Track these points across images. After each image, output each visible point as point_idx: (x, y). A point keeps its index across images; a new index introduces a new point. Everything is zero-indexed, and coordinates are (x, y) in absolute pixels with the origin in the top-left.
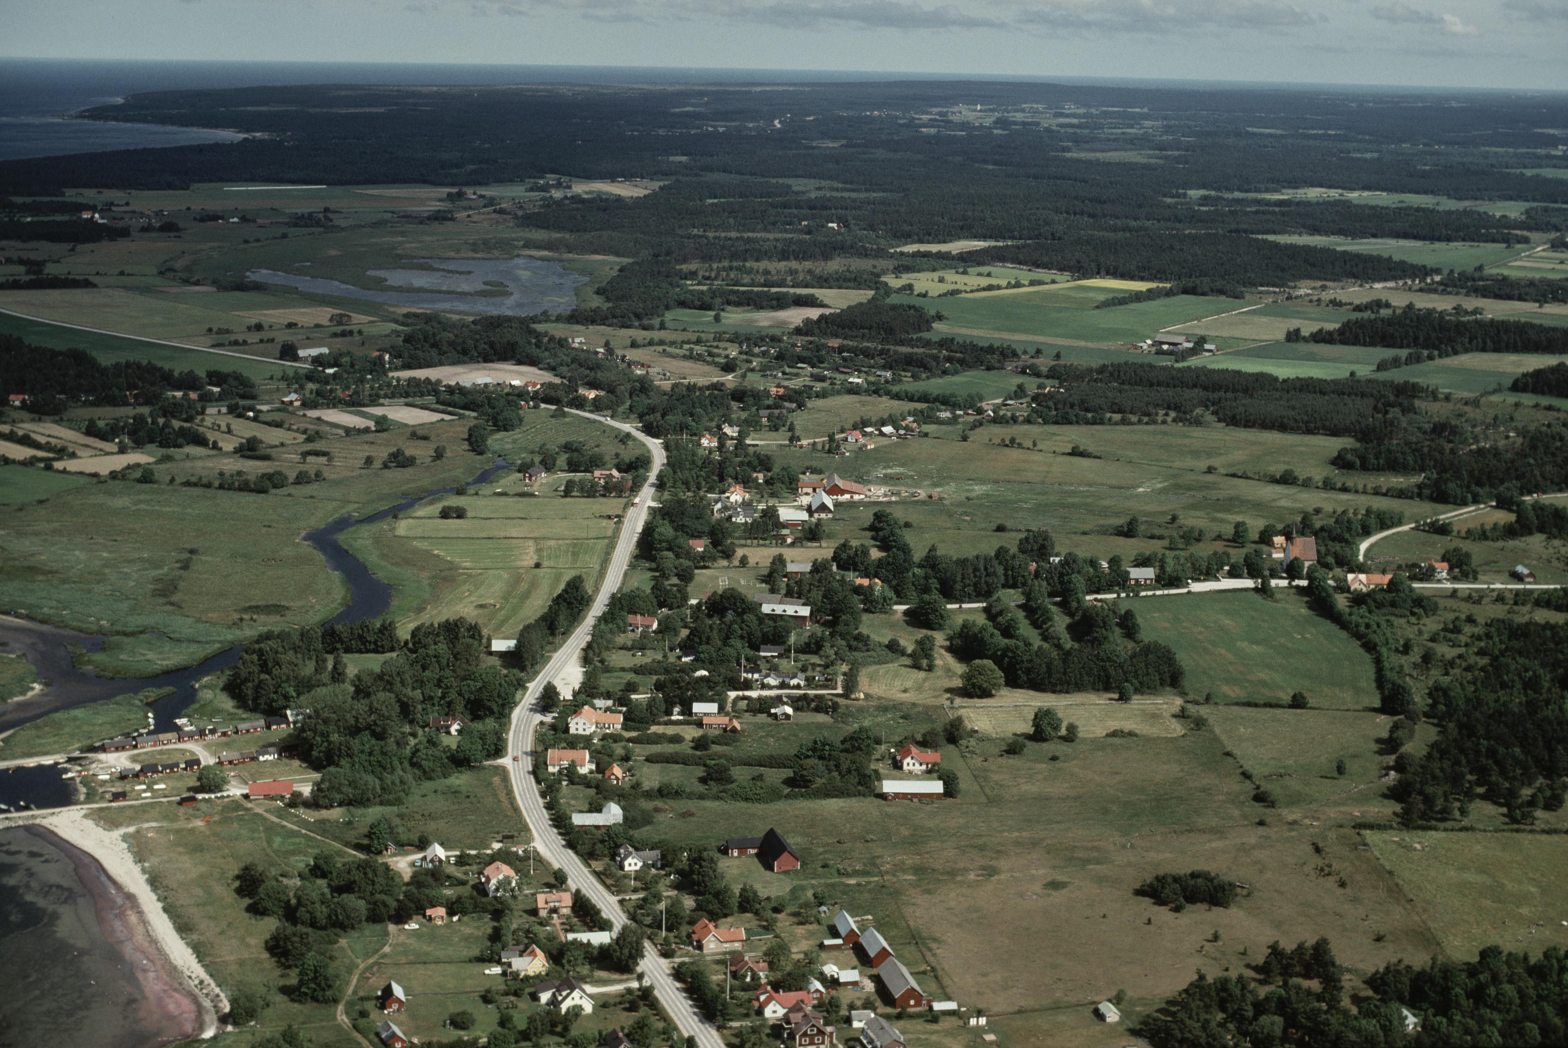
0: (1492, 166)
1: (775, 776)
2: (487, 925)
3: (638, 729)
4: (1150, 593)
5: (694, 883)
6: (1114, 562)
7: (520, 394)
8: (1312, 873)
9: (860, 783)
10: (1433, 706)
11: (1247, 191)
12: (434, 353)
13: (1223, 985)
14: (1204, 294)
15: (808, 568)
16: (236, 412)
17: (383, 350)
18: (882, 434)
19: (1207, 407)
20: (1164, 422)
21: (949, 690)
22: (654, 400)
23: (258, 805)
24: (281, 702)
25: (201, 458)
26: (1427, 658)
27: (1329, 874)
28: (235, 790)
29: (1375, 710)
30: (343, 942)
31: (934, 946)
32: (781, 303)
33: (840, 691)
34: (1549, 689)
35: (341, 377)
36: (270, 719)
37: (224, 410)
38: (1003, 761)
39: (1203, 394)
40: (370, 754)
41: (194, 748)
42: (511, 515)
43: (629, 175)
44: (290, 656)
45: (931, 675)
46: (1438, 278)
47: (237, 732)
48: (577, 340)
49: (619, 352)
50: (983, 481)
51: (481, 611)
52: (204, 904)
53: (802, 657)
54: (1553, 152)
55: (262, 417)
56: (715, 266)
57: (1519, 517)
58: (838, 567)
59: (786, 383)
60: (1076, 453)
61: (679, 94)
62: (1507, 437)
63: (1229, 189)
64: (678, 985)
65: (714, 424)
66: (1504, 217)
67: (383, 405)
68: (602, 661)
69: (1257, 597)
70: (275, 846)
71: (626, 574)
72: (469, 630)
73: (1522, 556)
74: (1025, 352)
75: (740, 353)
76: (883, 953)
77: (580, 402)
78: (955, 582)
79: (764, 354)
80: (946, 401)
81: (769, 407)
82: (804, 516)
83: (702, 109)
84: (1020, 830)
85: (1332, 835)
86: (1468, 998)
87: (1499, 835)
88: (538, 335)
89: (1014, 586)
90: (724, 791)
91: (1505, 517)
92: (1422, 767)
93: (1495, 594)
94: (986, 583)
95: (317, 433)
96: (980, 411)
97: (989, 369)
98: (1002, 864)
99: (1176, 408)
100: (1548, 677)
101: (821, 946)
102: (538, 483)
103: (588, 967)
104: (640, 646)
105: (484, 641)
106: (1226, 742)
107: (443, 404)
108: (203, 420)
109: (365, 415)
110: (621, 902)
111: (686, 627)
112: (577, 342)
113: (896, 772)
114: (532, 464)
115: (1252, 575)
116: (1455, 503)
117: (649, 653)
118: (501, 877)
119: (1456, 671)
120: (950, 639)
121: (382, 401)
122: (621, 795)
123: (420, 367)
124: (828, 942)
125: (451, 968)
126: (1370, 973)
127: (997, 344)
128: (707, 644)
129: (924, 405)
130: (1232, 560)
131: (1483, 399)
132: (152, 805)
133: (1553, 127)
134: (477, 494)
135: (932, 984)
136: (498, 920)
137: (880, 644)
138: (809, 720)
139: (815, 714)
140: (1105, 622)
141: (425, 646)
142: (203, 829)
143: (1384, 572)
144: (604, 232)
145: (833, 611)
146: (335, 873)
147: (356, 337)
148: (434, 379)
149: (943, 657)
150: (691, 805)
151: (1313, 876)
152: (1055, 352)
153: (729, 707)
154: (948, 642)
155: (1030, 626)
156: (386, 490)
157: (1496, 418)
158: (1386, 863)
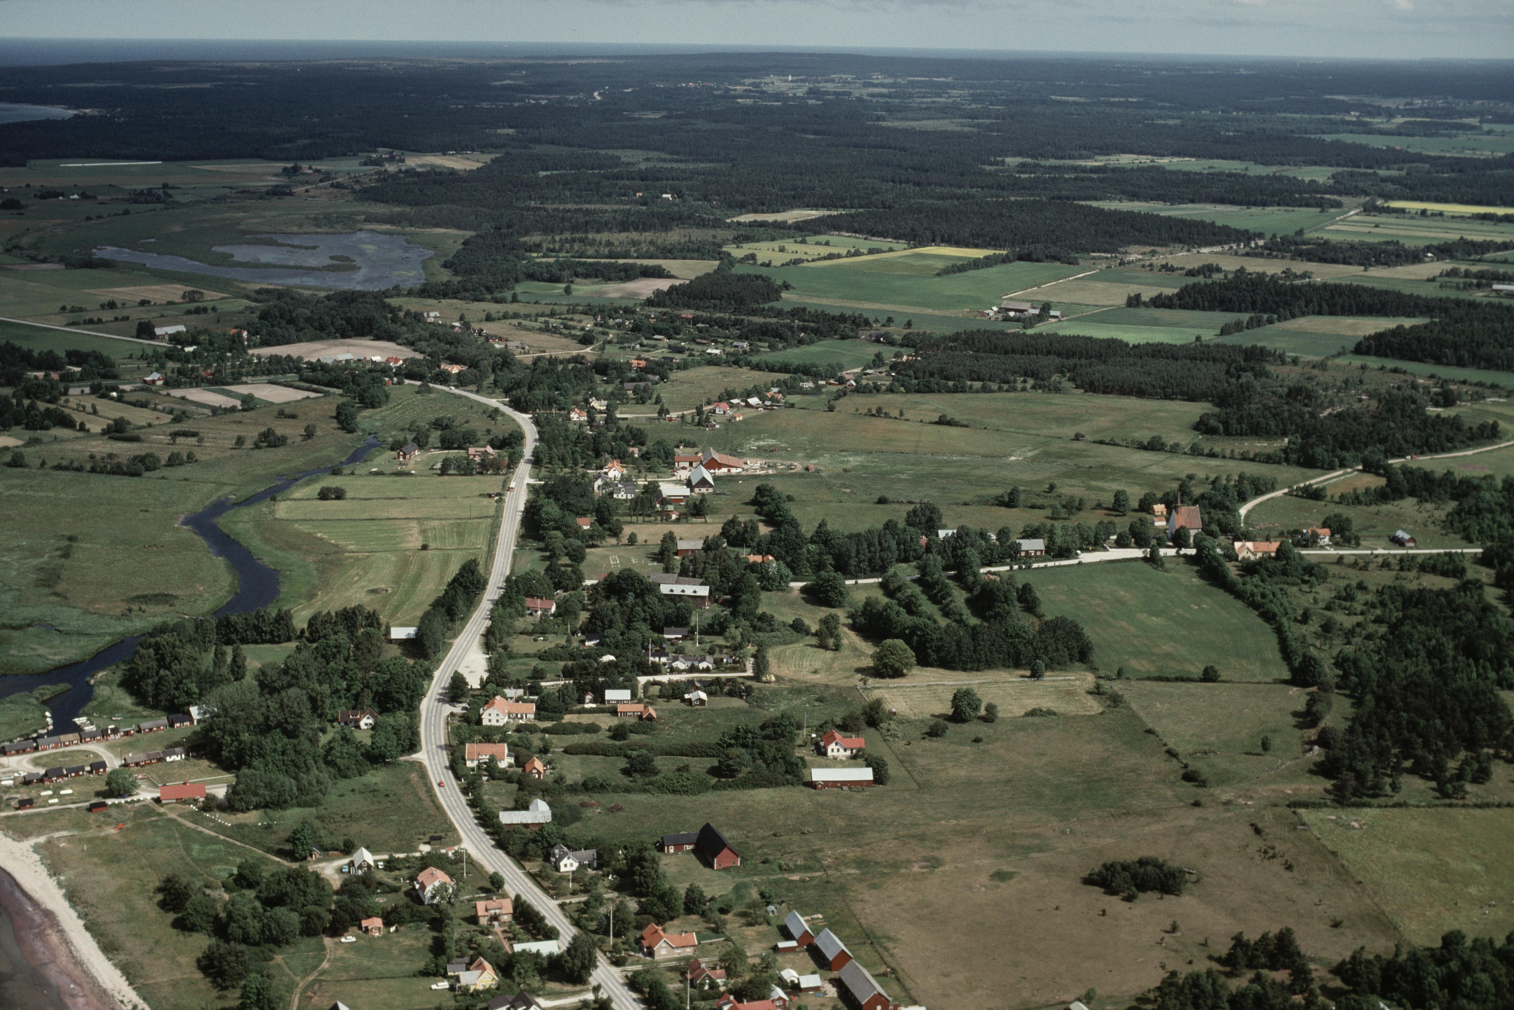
0: (1292, 131)
1: (700, 765)
2: (426, 936)
3: (552, 719)
4: (1042, 565)
5: (634, 884)
6: (1003, 534)
7: (383, 370)
8: (1257, 855)
9: (787, 772)
10: (1345, 677)
11: (1062, 158)
12: (292, 329)
13: (1195, 981)
14: (1038, 260)
15: (699, 545)
16: (100, 392)
17: (241, 328)
18: (748, 405)
19: (1063, 373)
20: (1024, 389)
21: (859, 670)
22: (518, 375)
23: (171, 810)
24: (184, 699)
25: (68, 440)
26: (1327, 628)
27: (1273, 857)
28: (145, 795)
29: (1286, 682)
30: (279, 958)
31: (890, 945)
32: (628, 274)
33: (750, 673)
34: (1455, 658)
35: (201, 355)
36: (172, 716)
37: (87, 390)
38: (927, 744)
39: (1058, 360)
40: (283, 753)
41: (98, 749)
42: (389, 494)
43: (460, 148)
44: (189, 650)
45: (838, 654)
46: (1261, 243)
47: (139, 731)
48: (432, 314)
49: (476, 326)
50: (856, 452)
51: (373, 596)
52: (128, 921)
53: (707, 638)
54: (1347, 118)
55: (127, 397)
56: (557, 238)
57: (1389, 481)
58: (730, 544)
59: (645, 355)
60: (943, 421)
61: (496, 68)
62: (1360, 400)
63: (1044, 156)
64: (635, 995)
65: (580, 398)
66: (1313, 182)
67: (246, 383)
68: (505, 648)
69: (1147, 567)
70: (194, 853)
71: (515, 555)
72: (367, 618)
73: (1399, 520)
74: (876, 321)
75: (596, 325)
76: (843, 957)
77: (444, 378)
78: (850, 558)
79: (619, 326)
80: (807, 371)
81: (632, 380)
82: (686, 491)
83: (519, 82)
84: (956, 817)
85: (1268, 815)
86: (1441, 988)
87: (1432, 810)
88: (393, 310)
89: (906, 560)
90: (650, 783)
91: (1376, 482)
92: (1348, 741)
93: (1380, 560)
94: (881, 558)
95: (184, 413)
96: (841, 381)
97: (843, 338)
98: (945, 854)
99: (1034, 375)
100: (1451, 645)
101: (775, 949)
102: (412, 462)
103: (538, 978)
104: (540, 630)
105: (383, 628)
106: (1145, 719)
107: (306, 381)
108: (67, 401)
109: (229, 394)
110: (562, 906)
111: (584, 609)
112: (432, 316)
113: (820, 759)
114: (405, 442)
115: (1139, 545)
116: (1322, 468)
117: (550, 637)
118: (437, 884)
119: (1357, 640)
120: (851, 616)
121: (244, 379)
122: (546, 791)
123: (279, 344)
124: (782, 945)
125: (395, 984)
126: (1335, 964)
127: (848, 313)
128: (610, 627)
129: (787, 376)
130: (1118, 530)
131: (1329, 362)
132: (61, 812)
133: (1342, 94)
134: (353, 474)
135: (896, 988)
136: (440, 931)
137: (784, 624)
138: (725, 706)
139: (728, 698)
140: (1006, 597)
141: (325, 636)
142: (117, 837)
143: (1268, 539)
144: (444, 206)
145: (732, 591)
146: (263, 886)
147: (211, 315)
148: (295, 356)
149: (848, 637)
150: (618, 799)
151: (1258, 859)
152: (906, 321)
153: (641, 694)
154: (850, 621)
155: (929, 603)
156: (260, 471)
157: (1346, 382)
158: (1327, 844)
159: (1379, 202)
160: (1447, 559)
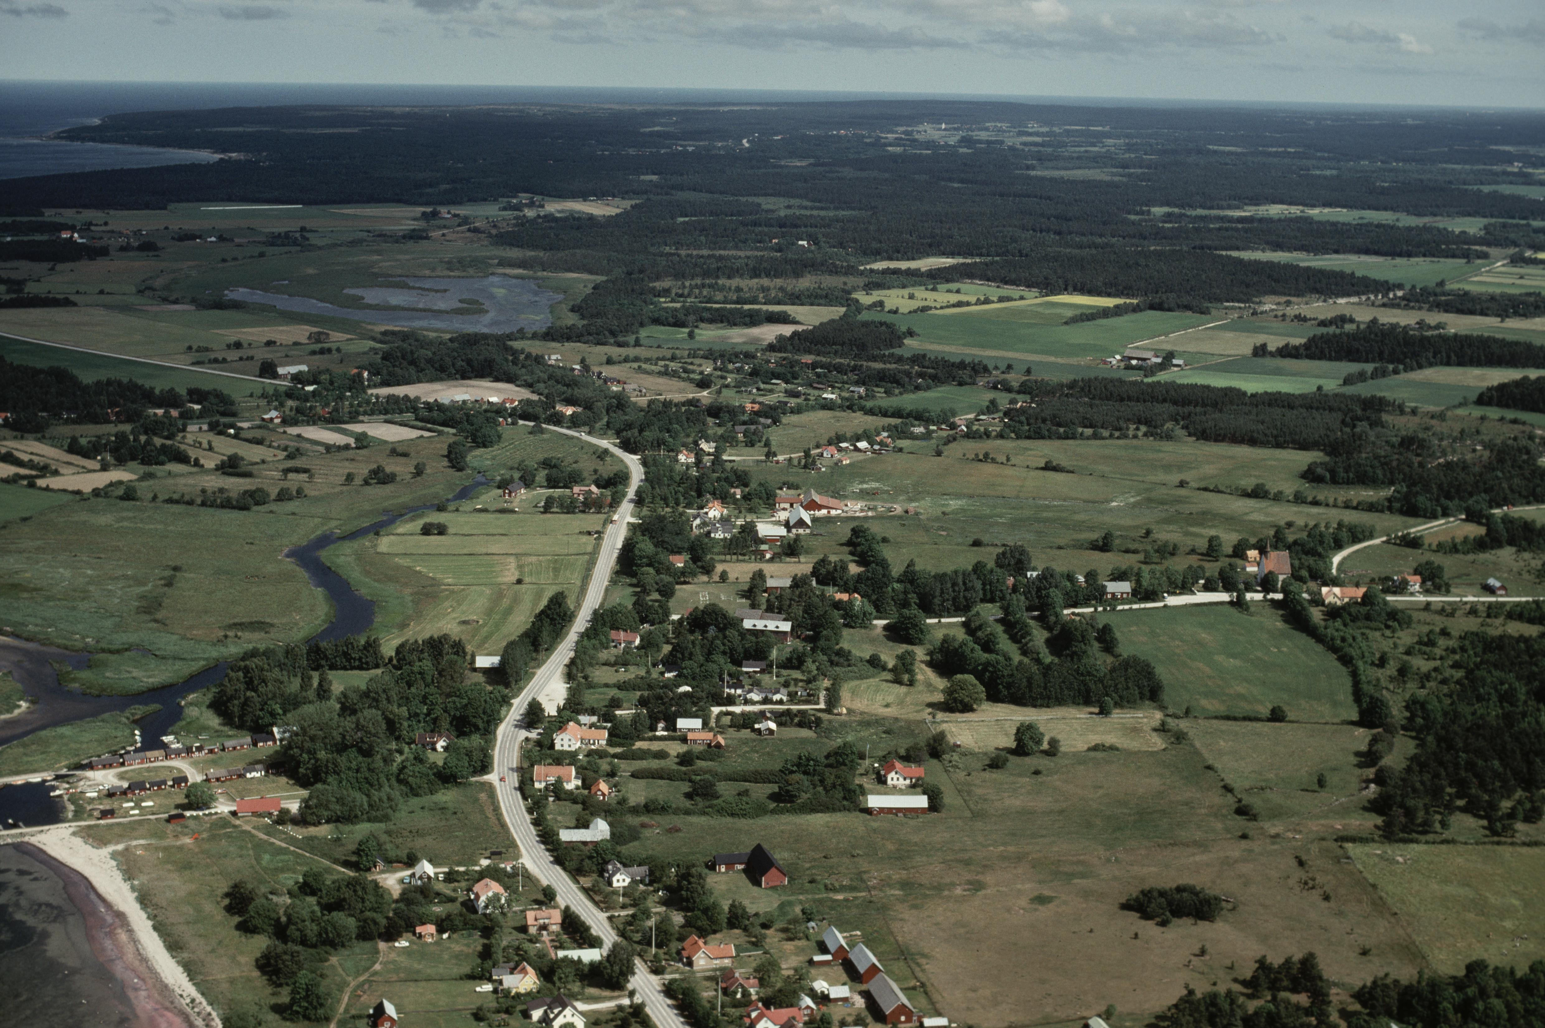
0: (1450, 182)
1: (761, 791)
2: (477, 942)
3: (622, 746)
4: (1127, 607)
5: (682, 900)
6: (1091, 576)
7: (498, 410)
8: (1296, 887)
9: (845, 798)
10: (1411, 719)
11: (1211, 208)
12: (412, 370)
13: (1212, 999)
14: (1170, 310)
15: (787, 583)
16: (217, 429)
17: (362, 368)
18: (857, 449)
19: (1177, 421)
20: (1135, 437)
21: (930, 705)
22: (631, 416)
23: (246, 823)
24: (268, 719)
25: (182, 475)
26: (1403, 671)
27: (1313, 888)
28: (223, 808)
29: (1353, 723)
30: (334, 960)
31: (923, 961)
32: (753, 320)
33: (822, 706)
34: (1525, 702)
35: (320, 394)
36: (255, 736)
37: (205, 427)
38: (987, 775)
39: (1173, 409)
40: (358, 771)
41: (181, 765)
42: (491, 531)
43: (601, 194)
44: (276, 674)
45: (912, 689)
46: (1400, 293)
47: (223, 750)
48: (554, 357)
49: (596, 369)
50: (958, 496)
51: (464, 627)
52: (196, 922)
53: (785, 672)
54: (1509, 169)
55: (243, 434)
56: (687, 284)
57: (1489, 530)
58: (818, 582)
59: (761, 399)
60: (1049, 467)
61: (649, 114)
62: (1474, 451)
63: (1192, 206)
64: (669, 1002)
65: (690, 440)
66: (1463, 233)
67: (362, 422)
68: (586, 677)
69: (1233, 611)
70: (264, 863)
71: (607, 590)
72: (453, 647)
73: (1495, 569)
74: (996, 368)
75: (715, 369)
76: (873, 970)
77: (557, 419)
78: (934, 597)
79: (739, 370)
80: (920, 417)
81: (744, 423)
82: (782, 531)
83: (668, 129)
84: (1004, 844)
85: (1315, 849)
86: (1456, 1014)
87: (1480, 847)
88: (515, 353)
89: (992, 601)
90: (709, 807)
91: (1475, 530)
92: (1403, 780)
93: (1468, 607)
94: (965, 597)
95: (298, 450)
96: (953, 426)
97: (960, 384)
98: (988, 878)
99: (1147, 422)
100: (1524, 690)
101: (811, 962)
102: (517, 500)
103: (578, 984)
104: (622, 662)
105: (468, 657)
106: (1207, 757)
107: (422, 420)
108: (184, 437)
109: (345, 432)
110: (610, 919)
111: (668, 642)
112: (553, 359)
113: (880, 787)
114: (511, 480)
115: (1227, 589)
116: (1425, 517)
117: (632, 668)
118: (490, 894)
119: (1432, 684)
120: (930, 653)
121: (361, 418)
122: (608, 812)
123: (399, 385)
124: (817, 958)
125: (442, 986)
126: (1357, 989)
127: (968, 360)
128: (690, 659)
129: (898, 421)
130: (1207, 574)
131: (1449, 413)
132: (140, 822)
133: (1508, 144)
134: (457, 510)
135: (923, 1001)
136: (488, 938)
137: (861, 660)
138: (794, 736)
139: (798, 729)
140: (1083, 637)
141: (409, 663)
142: (191, 846)
143: (1357, 585)
144: (578, 251)
145: (814, 627)
146: (324, 892)
147: (336, 355)
148: (412, 396)
149: (924, 673)
150: (677, 820)
151: (1297, 890)
152: (1026, 368)
153: (713, 723)
154: (928, 658)
155: (1009, 642)
156: (367, 506)
157: (1462, 432)
158: (1369, 876)
159: (1528, 254)
160: (1534, 606)
